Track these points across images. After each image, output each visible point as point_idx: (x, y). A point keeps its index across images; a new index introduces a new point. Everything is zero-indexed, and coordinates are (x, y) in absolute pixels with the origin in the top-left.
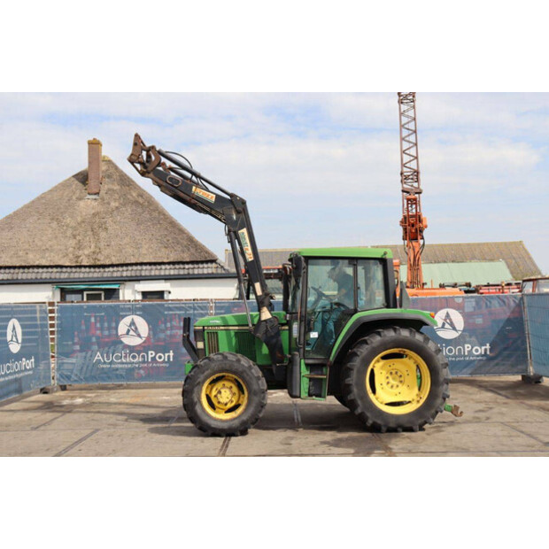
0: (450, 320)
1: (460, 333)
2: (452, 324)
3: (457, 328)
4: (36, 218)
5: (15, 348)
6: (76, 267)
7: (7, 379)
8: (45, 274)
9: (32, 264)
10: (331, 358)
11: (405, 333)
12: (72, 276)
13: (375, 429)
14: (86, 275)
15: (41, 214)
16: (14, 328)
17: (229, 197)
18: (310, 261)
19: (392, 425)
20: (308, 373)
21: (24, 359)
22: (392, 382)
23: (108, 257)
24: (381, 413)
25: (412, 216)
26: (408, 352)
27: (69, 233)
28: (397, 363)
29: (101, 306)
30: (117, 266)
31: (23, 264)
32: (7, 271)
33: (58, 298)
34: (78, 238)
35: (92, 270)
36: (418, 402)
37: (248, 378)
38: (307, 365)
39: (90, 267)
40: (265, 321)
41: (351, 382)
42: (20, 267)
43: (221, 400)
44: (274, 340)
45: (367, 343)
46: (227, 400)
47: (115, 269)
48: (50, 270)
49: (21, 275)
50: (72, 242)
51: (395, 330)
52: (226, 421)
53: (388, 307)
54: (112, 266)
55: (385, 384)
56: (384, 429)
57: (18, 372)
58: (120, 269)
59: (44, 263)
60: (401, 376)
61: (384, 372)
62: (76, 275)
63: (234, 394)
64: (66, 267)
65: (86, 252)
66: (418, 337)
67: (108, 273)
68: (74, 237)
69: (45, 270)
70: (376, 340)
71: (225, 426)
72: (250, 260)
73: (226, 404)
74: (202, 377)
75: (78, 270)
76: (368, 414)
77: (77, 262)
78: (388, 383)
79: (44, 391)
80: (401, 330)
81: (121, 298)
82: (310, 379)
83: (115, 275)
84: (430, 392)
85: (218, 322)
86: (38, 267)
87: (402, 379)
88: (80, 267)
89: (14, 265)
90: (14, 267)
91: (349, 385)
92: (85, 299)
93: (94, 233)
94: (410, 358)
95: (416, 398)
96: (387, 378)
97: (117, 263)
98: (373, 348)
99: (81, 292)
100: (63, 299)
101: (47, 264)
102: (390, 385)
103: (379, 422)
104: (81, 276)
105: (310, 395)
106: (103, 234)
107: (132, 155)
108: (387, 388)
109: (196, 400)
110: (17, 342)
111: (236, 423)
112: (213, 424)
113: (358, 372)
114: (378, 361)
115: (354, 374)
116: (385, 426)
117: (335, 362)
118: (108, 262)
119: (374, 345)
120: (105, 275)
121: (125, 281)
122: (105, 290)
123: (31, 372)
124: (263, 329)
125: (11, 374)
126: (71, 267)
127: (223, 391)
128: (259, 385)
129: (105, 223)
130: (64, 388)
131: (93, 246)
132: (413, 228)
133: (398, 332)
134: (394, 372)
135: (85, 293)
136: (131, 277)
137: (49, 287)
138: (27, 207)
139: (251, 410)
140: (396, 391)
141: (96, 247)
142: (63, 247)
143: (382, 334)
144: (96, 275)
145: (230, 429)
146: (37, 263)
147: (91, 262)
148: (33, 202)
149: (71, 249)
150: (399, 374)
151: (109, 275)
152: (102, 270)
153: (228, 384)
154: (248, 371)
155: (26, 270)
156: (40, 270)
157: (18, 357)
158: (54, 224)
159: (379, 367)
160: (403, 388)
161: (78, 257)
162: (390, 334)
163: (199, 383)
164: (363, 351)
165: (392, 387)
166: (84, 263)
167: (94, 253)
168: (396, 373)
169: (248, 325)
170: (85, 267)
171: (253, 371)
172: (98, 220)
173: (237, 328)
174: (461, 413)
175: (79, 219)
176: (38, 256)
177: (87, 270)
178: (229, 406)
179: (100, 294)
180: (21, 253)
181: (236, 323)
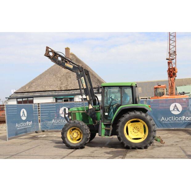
0: (177, 107)
1: (180, 112)
2: (177, 109)
3: (179, 110)
4: (49, 75)
5: (24, 118)
6: (60, 91)
7: (21, 128)
8: (50, 93)
9: (47, 90)
10: (112, 122)
11: (138, 113)
12: (59, 94)
13: (128, 148)
14: (63, 93)
15: (50, 73)
16: (23, 112)
17: (77, 66)
18: (105, 88)
19: (133, 146)
20: (105, 127)
21: (28, 122)
22: (135, 131)
23: (70, 87)
24: (130, 142)
25: (171, 68)
26: (140, 120)
27: (59, 79)
28: (136, 124)
29: (68, 104)
30: (74, 90)
31: (44, 90)
32: (39, 92)
33: (55, 101)
34: (62, 81)
35: (65, 91)
36: (144, 138)
37: (82, 129)
38: (104, 125)
39: (65, 90)
40: (90, 109)
41: (118, 131)
42: (43, 91)
43: (74, 137)
44: (94, 116)
45: (124, 117)
46: (76, 137)
47: (73, 91)
48: (52, 92)
49: (43, 94)
50: (60, 82)
51: (134, 112)
52: (75, 144)
53: (133, 103)
54: (72, 90)
55: (132, 132)
56: (131, 148)
57: (25, 126)
58: (74, 91)
59: (50, 89)
60: (138, 129)
61: (132, 127)
62: (60, 93)
63: (79, 135)
64: (57, 91)
65: (64, 86)
66: (143, 115)
67: (70, 92)
68: (60, 81)
69: (51, 92)
70: (127, 116)
71: (75, 145)
72: (85, 88)
73: (76, 138)
74: (67, 129)
75: (61, 91)
76: (125, 143)
77: (60, 89)
78: (134, 131)
79: (36, 132)
80: (137, 112)
81: (75, 101)
82: (106, 130)
83: (73, 93)
84: (148, 135)
85: (76, 110)
86: (49, 91)
87: (138, 130)
88: (62, 90)
89: (41, 90)
90: (41, 91)
91: (118, 132)
92: (63, 101)
93: (67, 79)
94: (141, 122)
95: (143, 137)
96: (133, 129)
97: (74, 89)
98: (126, 119)
99: (62, 99)
100: (56, 101)
101: (51, 90)
102: (134, 132)
103: (129, 145)
104: (62, 93)
105: (105, 135)
106: (69, 79)
107: (45, 54)
108: (133, 133)
109: (65, 136)
110: (25, 116)
111: (79, 144)
112: (71, 145)
113: (121, 127)
114: (129, 123)
115: (119, 128)
116: (131, 147)
117: (113, 124)
118: (70, 89)
119: (127, 117)
120: (70, 93)
121: (76, 95)
122: (70, 98)
123: (31, 126)
124: (89, 112)
125: (22, 127)
126: (59, 91)
127: (74, 133)
128: (86, 131)
129: (70, 75)
130: (43, 131)
131: (66, 83)
132: (172, 73)
133: (135, 113)
134: (136, 127)
135: (63, 99)
136: (78, 93)
137: (52, 97)
138: (46, 71)
139: (84, 140)
140: (136, 134)
141: (67, 84)
142: (56, 84)
143: (130, 113)
144: (66, 93)
145: (77, 146)
146: (48, 90)
147: (65, 89)
148: (48, 70)
149: (59, 85)
150: (138, 128)
151: (71, 93)
152: (68, 91)
153: (77, 131)
154: (82, 127)
155: (45, 92)
156: (49, 92)
157: (25, 121)
158: (54, 77)
159: (130, 126)
160: (139, 133)
161: (61, 87)
162: (132, 114)
163: (66, 131)
164: (123, 119)
165: (135, 133)
166: (63, 89)
167: (66, 86)
168: (137, 128)
169: (84, 111)
170: (63, 90)
171: (84, 127)
172: (68, 75)
173: (82, 112)
174: (164, 142)
175: (62, 75)
176: (49, 87)
177: (64, 91)
178: (77, 138)
179: (68, 100)
180: (44, 87)
181: (82, 110)
